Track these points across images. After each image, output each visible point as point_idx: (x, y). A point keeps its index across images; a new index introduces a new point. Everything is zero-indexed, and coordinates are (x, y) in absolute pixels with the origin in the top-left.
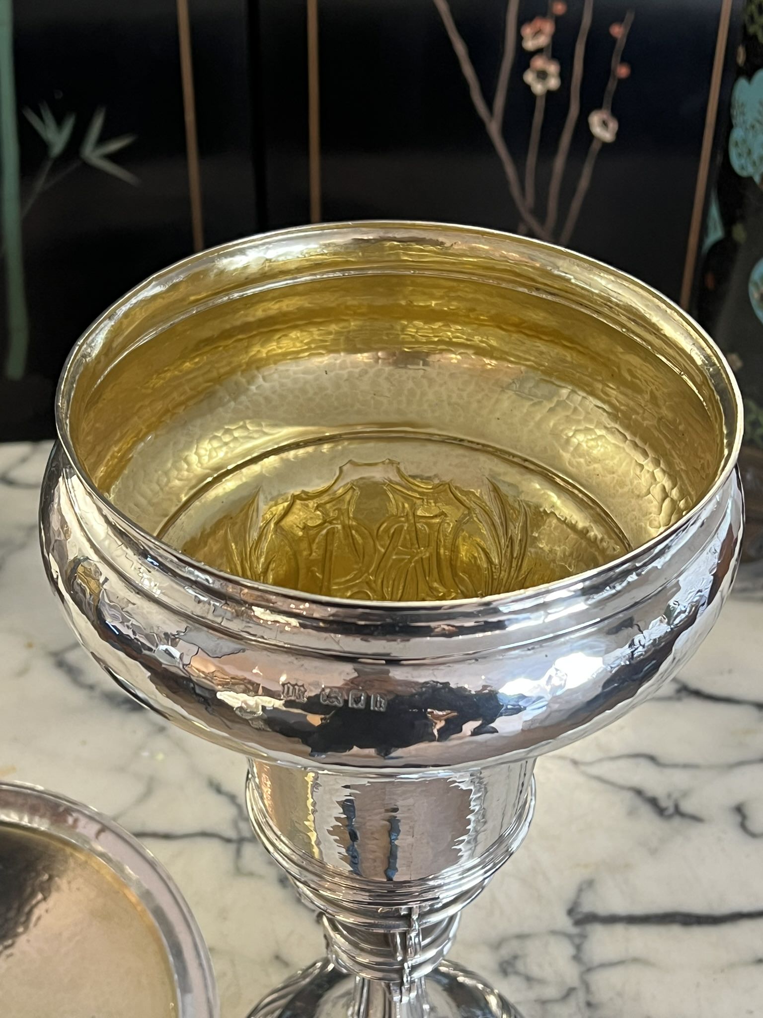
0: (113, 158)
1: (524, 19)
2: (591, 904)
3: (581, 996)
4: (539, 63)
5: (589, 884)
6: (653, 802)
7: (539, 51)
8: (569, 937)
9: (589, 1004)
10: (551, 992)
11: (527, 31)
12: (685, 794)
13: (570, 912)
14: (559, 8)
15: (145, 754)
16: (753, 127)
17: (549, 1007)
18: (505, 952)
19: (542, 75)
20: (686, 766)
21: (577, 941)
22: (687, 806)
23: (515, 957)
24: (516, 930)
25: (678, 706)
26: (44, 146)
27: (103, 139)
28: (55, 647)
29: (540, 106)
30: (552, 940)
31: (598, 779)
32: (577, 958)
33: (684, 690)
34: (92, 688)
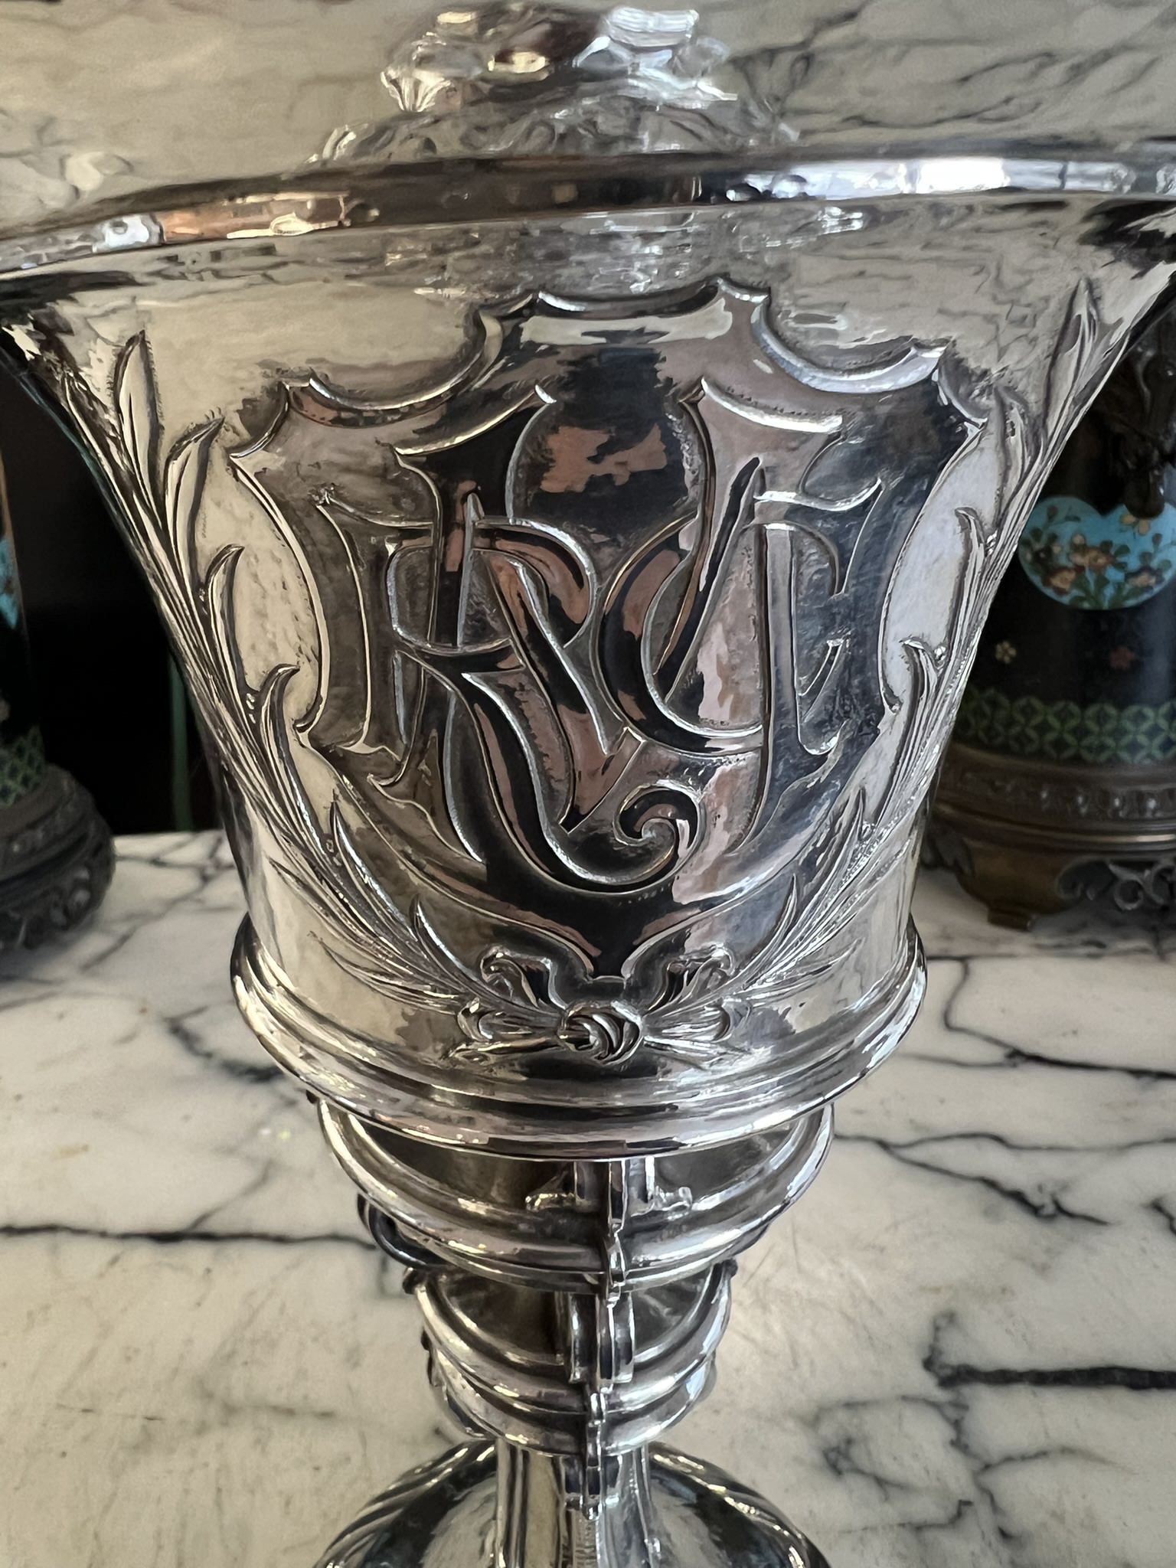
2: (958, 1351)
3: (984, 1517)
5: (947, 1320)
6: (1018, 1197)
8: (935, 1405)
9: (1004, 1535)
10: (926, 1508)
12: (1065, 1187)
13: (928, 1364)
15: (266, 1132)
17: (929, 1535)
18: (829, 1431)
20: (1052, 1149)
21: (952, 1413)
22: (1070, 1202)
23: (849, 1442)
24: (842, 1394)
25: (1014, 1074)
28: (174, 1011)
30: (909, 1412)
31: (924, 1166)
32: (959, 1444)
33: (1018, 1057)
34: (209, 1055)
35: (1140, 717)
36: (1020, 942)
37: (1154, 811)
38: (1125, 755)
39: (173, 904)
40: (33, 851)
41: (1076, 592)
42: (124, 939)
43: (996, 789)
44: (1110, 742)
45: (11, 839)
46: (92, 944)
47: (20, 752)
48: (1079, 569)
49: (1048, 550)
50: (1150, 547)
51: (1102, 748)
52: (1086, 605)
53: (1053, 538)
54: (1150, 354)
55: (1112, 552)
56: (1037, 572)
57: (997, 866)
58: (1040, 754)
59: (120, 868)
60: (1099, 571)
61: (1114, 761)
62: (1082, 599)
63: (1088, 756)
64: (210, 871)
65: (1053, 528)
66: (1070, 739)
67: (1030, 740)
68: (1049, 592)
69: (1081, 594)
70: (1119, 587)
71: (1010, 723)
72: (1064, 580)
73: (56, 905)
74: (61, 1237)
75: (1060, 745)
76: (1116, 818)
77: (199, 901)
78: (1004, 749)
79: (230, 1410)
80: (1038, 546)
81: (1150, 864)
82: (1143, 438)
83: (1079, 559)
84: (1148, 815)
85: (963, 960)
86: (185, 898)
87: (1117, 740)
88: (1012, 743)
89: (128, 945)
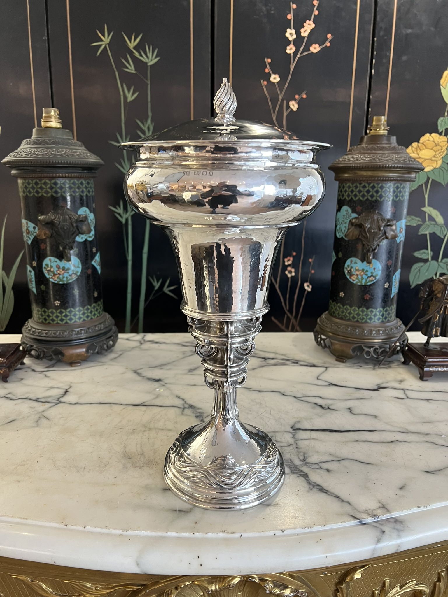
0: (170, 291)
1: (285, 256)
2: (298, 426)
3: (295, 446)
4: (289, 268)
5: (298, 422)
6: (320, 406)
7: (289, 265)
8: (291, 433)
9: (297, 448)
10: (284, 444)
11: (286, 260)
12: (331, 405)
13: (292, 427)
14: (294, 254)
15: (157, 390)
16: (342, 223)
17: (283, 448)
19: (290, 272)
20: (331, 399)
21: (294, 434)
22: (330, 407)
23: (273, 436)
24: (273, 430)
25: (329, 387)
26: (153, 287)
27: (168, 287)
28: (135, 369)
29: (290, 280)
30: (285, 433)
31: (303, 401)
32: (293, 437)
33: (331, 384)
34: (144, 377)
35: (372, 312)
36: (342, 365)
37: (374, 334)
38: (368, 321)
39: (133, 348)
40: (101, 330)
41: (357, 281)
42: (121, 355)
43: (339, 328)
44: (365, 317)
45: (95, 326)
46: (112, 355)
47: (99, 305)
48: (357, 275)
49: (351, 270)
50: (373, 271)
51: (363, 319)
52: (359, 284)
53: (352, 267)
54: (369, 226)
55: (365, 271)
56: (348, 275)
57: (338, 346)
58: (349, 320)
59: (119, 340)
60: (362, 276)
61: (366, 322)
62: (358, 282)
63: (360, 321)
64: (142, 342)
65: (352, 265)
66: (356, 316)
67: (347, 316)
68: (351, 280)
69: (358, 281)
70: (366, 280)
71: (343, 312)
72: (354, 277)
73: (105, 344)
74: (112, 405)
75: (354, 318)
76: (365, 335)
77: (140, 348)
78: (341, 319)
79: (150, 429)
80: (349, 269)
81: (373, 347)
82: (368, 245)
83: (357, 273)
84: (373, 335)
85: (326, 367)
86: (136, 347)
87: (367, 317)
88: (343, 317)
89: (122, 356)
